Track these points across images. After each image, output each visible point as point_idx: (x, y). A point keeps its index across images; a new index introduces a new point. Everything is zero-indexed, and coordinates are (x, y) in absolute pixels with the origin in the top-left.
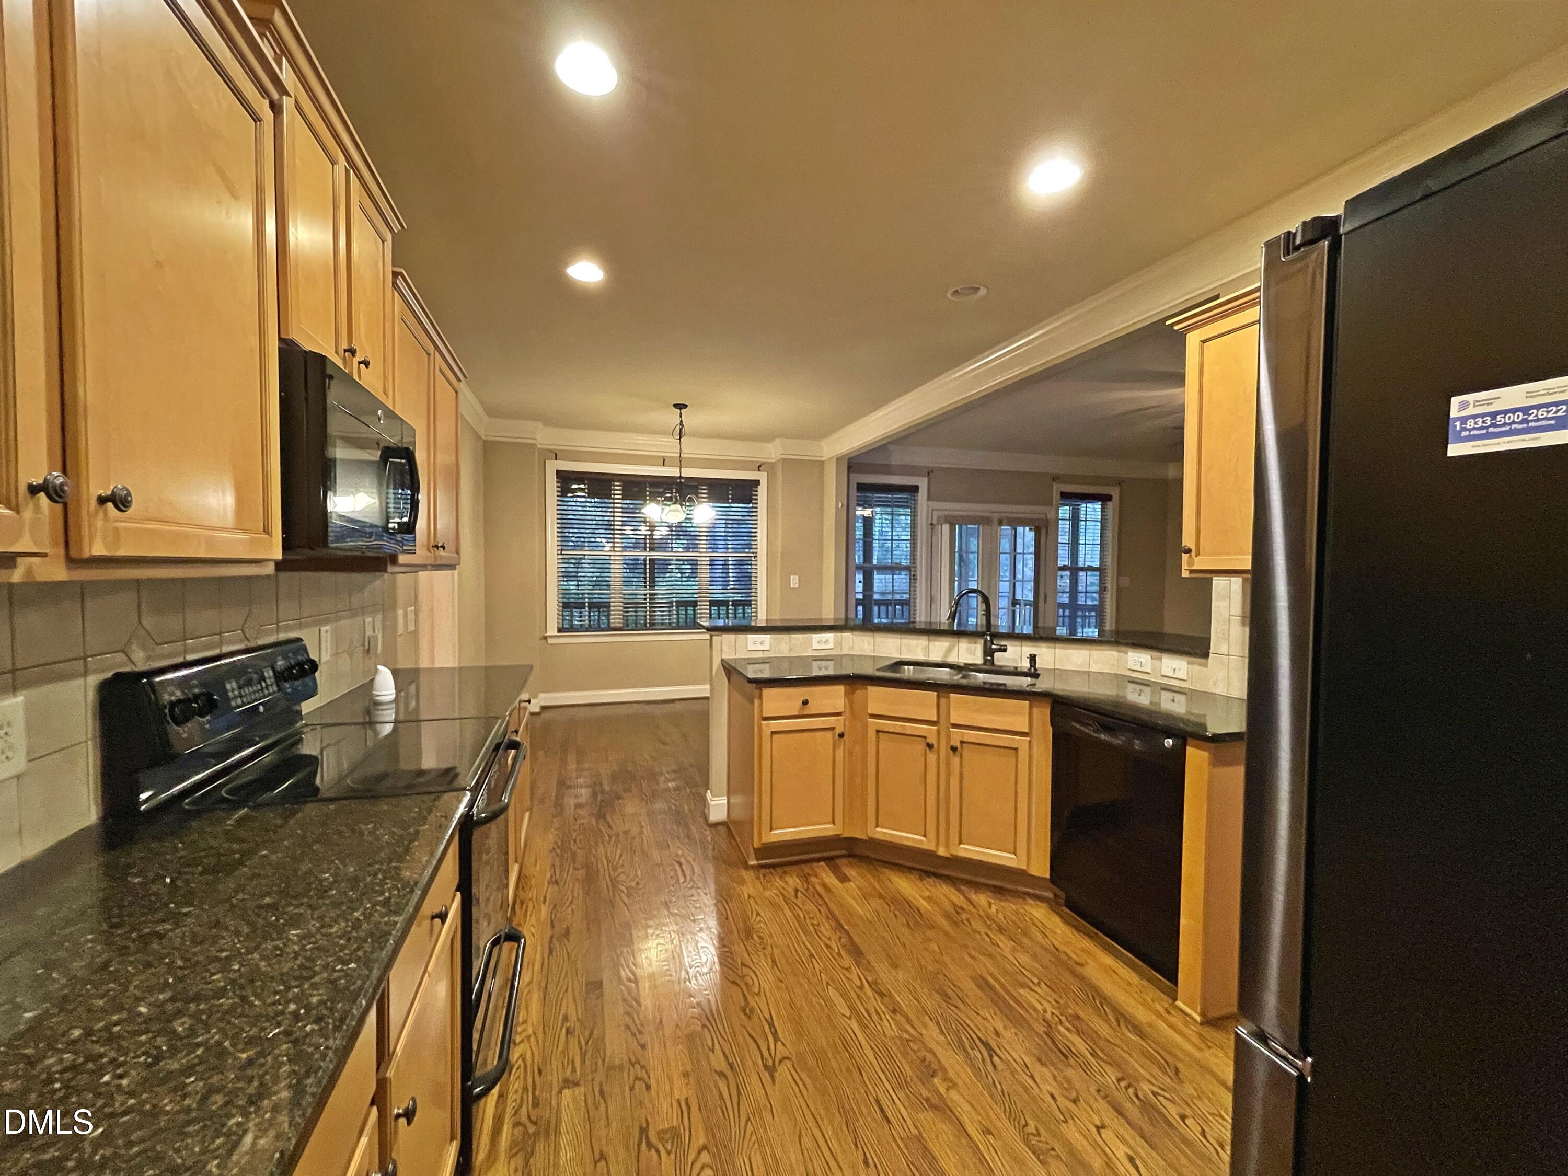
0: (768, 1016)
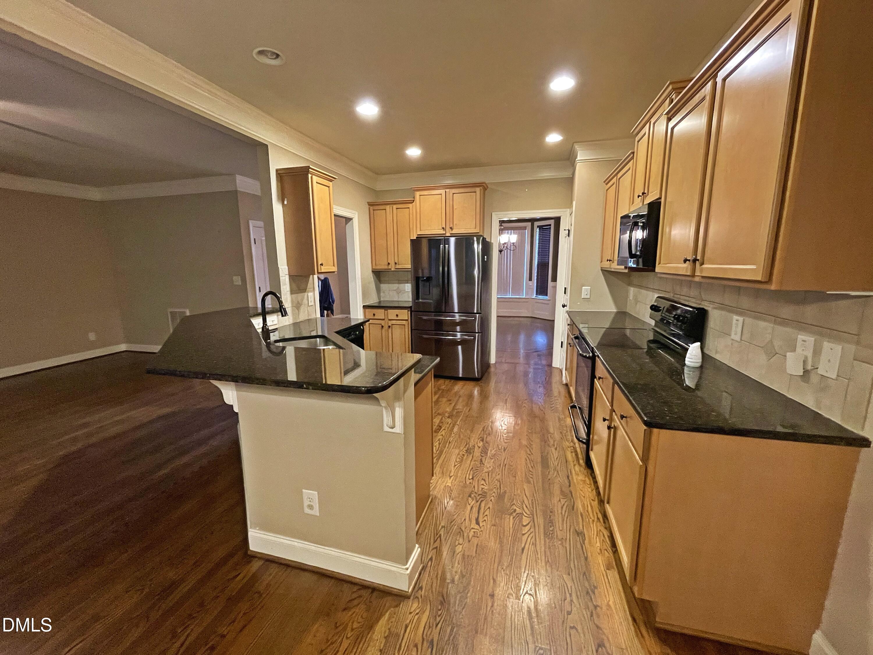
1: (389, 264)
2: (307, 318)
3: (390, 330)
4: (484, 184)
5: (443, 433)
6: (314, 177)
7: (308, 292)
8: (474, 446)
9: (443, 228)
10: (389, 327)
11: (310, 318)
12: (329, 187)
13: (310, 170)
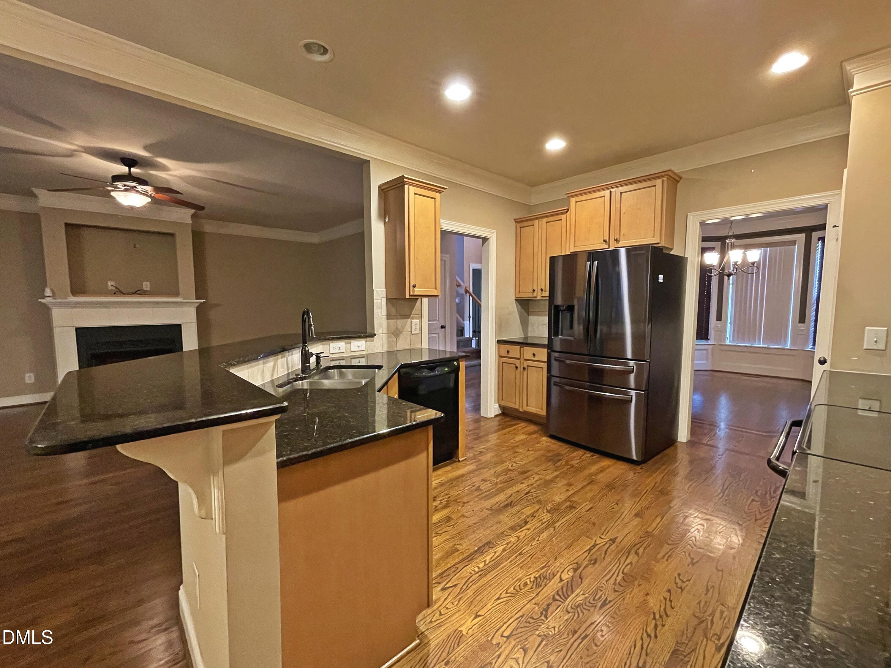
0: (586, 554)
1: (534, 291)
2: (408, 347)
3: (525, 373)
4: (669, 173)
5: (522, 535)
6: (411, 187)
7: (413, 318)
8: (554, 575)
9: (605, 241)
10: (524, 368)
11: (412, 347)
12: (435, 199)
13: (405, 180)
